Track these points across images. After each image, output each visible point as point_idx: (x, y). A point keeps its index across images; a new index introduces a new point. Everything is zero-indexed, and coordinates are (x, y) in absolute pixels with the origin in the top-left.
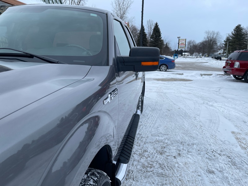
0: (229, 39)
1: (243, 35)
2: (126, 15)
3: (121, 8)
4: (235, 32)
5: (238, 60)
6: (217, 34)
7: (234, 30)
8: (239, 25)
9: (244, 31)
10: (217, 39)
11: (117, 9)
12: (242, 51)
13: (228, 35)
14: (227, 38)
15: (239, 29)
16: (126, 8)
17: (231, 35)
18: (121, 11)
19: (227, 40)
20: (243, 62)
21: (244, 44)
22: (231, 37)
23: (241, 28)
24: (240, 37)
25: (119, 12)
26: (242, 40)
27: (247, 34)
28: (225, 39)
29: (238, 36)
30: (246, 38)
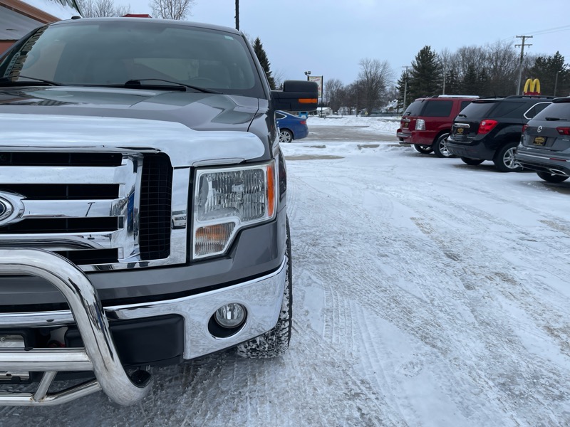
0: (408, 78)
1: (435, 68)
4: (418, 63)
5: (421, 116)
6: (385, 66)
7: (417, 59)
8: (427, 47)
9: (436, 60)
10: (385, 78)
11: (163, 4)
12: (429, 98)
13: (405, 69)
14: (404, 75)
15: (427, 55)
17: (411, 68)
18: (173, 8)
19: (404, 79)
20: (431, 120)
21: (437, 87)
22: (411, 73)
23: (431, 53)
24: (428, 73)
25: (167, 10)
26: (433, 79)
27: (442, 67)
28: (399, 77)
29: (425, 70)
30: (441, 75)
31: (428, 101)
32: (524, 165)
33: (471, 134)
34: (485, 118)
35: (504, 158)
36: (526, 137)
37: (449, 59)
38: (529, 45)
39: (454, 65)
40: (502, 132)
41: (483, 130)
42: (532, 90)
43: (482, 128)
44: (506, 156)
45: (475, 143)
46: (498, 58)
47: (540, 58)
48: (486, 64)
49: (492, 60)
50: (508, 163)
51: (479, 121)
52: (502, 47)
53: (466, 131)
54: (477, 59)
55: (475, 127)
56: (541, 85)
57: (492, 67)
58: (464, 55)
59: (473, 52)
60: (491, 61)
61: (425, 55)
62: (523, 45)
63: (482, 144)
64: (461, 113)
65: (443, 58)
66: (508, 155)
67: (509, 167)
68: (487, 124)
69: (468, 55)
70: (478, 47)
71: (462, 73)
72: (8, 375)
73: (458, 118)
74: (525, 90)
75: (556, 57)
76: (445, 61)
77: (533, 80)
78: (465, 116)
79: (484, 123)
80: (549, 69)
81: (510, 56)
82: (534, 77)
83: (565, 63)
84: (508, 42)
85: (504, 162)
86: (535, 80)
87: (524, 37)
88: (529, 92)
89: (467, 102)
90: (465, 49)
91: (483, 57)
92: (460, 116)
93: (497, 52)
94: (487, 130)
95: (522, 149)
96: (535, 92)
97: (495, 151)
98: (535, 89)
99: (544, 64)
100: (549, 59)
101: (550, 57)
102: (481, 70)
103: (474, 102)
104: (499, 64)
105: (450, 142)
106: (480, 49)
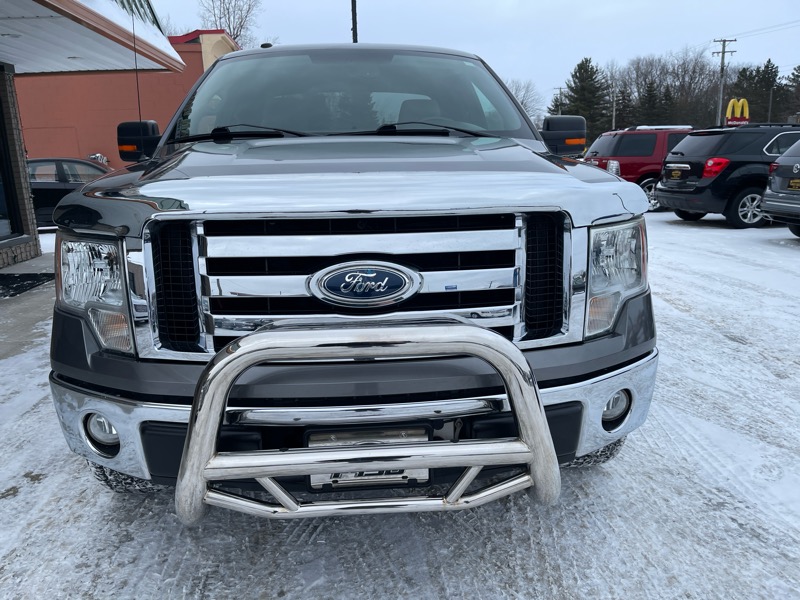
0: (562, 104)
1: (598, 89)
2: (249, 32)
3: (231, 10)
4: (575, 83)
5: (614, 156)
6: (528, 88)
7: (573, 76)
8: (587, 60)
9: (599, 77)
10: (528, 105)
11: (217, 12)
12: (621, 131)
13: (558, 92)
14: (556, 100)
15: (586, 71)
16: (246, 7)
17: (566, 90)
19: (556, 106)
20: (627, 160)
21: (603, 115)
22: (566, 97)
23: (592, 68)
24: (590, 95)
26: (598, 104)
27: (608, 87)
28: (550, 104)
29: (586, 93)
30: (607, 98)
31: (623, 135)
32: (774, 218)
33: (690, 178)
34: (711, 156)
35: (740, 210)
36: (776, 180)
37: (617, 76)
38: (732, 52)
39: (625, 85)
40: (736, 174)
41: (710, 172)
42: (738, 115)
43: (708, 169)
44: (742, 207)
45: (699, 190)
46: (685, 71)
47: (744, 70)
48: (669, 80)
49: (677, 75)
50: (745, 216)
51: (703, 160)
52: (691, 55)
53: (684, 174)
54: (656, 73)
55: (698, 169)
56: (749, 107)
57: (677, 83)
58: (638, 69)
59: (651, 64)
60: (675, 75)
61: (584, 72)
62: (724, 52)
63: (708, 192)
64: (673, 150)
65: (609, 75)
66: (744, 205)
67: (746, 221)
68: (715, 164)
69: (644, 70)
70: (656, 57)
71: (636, 94)
72: (403, 477)
73: (670, 157)
74: (729, 115)
75: (767, 67)
76: (612, 77)
77: (739, 100)
78: (682, 154)
79: (710, 163)
80: (759, 84)
81: (702, 68)
82: (739, 96)
83: (780, 75)
84: (699, 49)
85: (740, 214)
86: (742, 100)
87: (724, 41)
88: (734, 118)
89: (682, 135)
90: (639, 60)
91: (664, 71)
92: (673, 153)
93: (684, 63)
94: (716, 172)
95: (770, 196)
96: (742, 118)
97: (726, 201)
98: (742, 113)
99: (751, 77)
100: (758, 71)
101: (758, 68)
102: (663, 90)
103: (692, 134)
104: (687, 79)
105: (660, 190)
106: (660, 60)
